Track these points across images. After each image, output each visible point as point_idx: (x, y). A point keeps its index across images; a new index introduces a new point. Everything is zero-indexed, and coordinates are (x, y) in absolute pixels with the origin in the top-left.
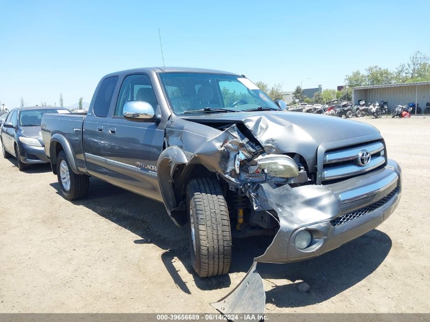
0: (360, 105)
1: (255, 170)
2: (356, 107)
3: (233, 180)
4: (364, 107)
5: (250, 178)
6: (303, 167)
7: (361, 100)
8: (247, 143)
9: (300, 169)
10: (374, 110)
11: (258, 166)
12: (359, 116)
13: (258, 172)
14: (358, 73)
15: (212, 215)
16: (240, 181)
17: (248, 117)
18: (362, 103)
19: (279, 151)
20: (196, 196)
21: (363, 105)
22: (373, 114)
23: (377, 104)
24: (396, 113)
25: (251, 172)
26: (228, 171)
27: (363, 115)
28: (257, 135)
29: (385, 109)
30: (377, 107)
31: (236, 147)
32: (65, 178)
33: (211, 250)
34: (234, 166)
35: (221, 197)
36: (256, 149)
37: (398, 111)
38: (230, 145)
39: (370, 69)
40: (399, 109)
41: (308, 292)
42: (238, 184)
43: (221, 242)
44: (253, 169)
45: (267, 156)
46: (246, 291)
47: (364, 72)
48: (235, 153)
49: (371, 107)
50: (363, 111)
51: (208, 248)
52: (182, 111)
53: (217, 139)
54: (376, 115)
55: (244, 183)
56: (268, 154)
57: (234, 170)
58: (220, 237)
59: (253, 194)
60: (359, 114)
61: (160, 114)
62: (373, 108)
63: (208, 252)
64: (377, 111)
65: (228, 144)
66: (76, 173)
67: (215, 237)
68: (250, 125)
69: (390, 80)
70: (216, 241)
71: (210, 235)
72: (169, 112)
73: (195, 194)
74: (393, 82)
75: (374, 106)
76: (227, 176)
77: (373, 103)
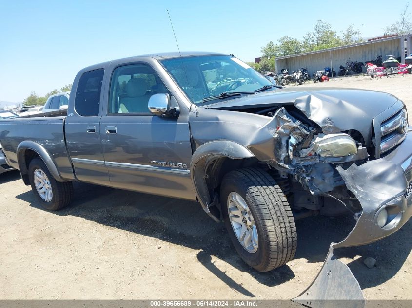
0: (283, 74)
1: (308, 153)
2: (280, 77)
3: (287, 166)
4: (287, 76)
5: (302, 162)
6: (361, 144)
7: (283, 70)
8: (300, 125)
9: (358, 146)
10: (298, 77)
11: (311, 149)
12: (284, 84)
13: (311, 155)
14: (271, 45)
15: (276, 208)
16: (293, 166)
17: (298, 97)
18: (285, 71)
19: (337, 130)
20: (252, 190)
21: (287, 74)
22: (298, 81)
23: (300, 71)
24: (317, 78)
25: (303, 156)
26: (282, 158)
27: (288, 83)
28: (310, 116)
29: (306, 75)
30: (300, 74)
31: (287, 132)
32: (42, 188)
33: (280, 244)
34: (288, 152)
35: (277, 187)
36: (309, 131)
37: (318, 76)
38: (282, 130)
39: (282, 40)
40: (318, 74)
41: (375, 266)
42: (291, 170)
43: (289, 235)
44: (305, 152)
45: (325, 137)
46: (330, 280)
47: (277, 43)
48: (286, 138)
49: (295, 74)
50: (287, 79)
51: (278, 243)
52: (200, 100)
53: (269, 126)
54: (300, 81)
55: (298, 168)
56: (326, 134)
57: (288, 156)
58: (288, 229)
59: (307, 178)
60: (284, 82)
61: (177, 106)
62: (297, 76)
63: (278, 247)
64: (301, 78)
65: (281, 130)
66: (60, 180)
67: (283, 230)
68: (301, 106)
69: (300, 49)
70: (284, 235)
71: (278, 229)
72: (187, 103)
73: (250, 188)
74: (302, 49)
75: (298, 74)
76: (281, 164)
77: (296, 71)
